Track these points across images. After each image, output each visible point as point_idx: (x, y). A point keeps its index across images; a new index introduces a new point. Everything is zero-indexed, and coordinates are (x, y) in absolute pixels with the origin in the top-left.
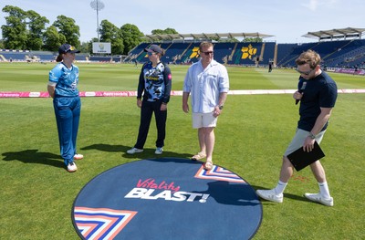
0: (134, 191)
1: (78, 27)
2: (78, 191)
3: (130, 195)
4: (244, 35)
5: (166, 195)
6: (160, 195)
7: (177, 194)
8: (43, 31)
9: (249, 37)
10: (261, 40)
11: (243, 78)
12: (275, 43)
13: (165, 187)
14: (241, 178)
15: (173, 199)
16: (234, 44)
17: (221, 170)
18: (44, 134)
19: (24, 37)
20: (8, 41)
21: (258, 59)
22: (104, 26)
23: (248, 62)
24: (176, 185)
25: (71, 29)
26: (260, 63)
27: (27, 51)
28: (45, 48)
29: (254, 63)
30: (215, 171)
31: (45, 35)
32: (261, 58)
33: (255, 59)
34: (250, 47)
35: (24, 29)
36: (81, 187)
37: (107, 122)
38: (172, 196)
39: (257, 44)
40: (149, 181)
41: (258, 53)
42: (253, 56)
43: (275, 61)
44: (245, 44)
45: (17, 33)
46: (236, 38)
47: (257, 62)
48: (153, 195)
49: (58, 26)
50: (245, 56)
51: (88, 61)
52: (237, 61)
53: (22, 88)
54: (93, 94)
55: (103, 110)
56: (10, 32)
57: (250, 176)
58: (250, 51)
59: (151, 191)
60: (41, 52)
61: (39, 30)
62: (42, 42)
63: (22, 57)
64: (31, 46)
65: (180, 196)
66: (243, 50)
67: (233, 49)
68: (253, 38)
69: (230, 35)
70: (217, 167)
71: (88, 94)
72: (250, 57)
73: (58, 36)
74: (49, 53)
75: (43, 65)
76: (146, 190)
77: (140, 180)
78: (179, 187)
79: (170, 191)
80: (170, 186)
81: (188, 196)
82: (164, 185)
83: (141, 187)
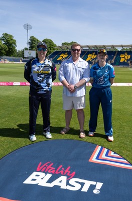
1: (15, 41)
4: (122, 46)
5: (61, 182)
6: (56, 183)
9: (125, 48)
11: (122, 74)
15: (69, 188)
16: (115, 52)
21: (131, 62)
22: (31, 40)
23: (124, 64)
25: (11, 42)
29: (128, 65)
30: (106, 154)
33: (129, 62)
34: (126, 54)
38: (68, 184)
39: (130, 52)
40: (48, 165)
41: (131, 58)
42: (128, 60)
44: (123, 52)
46: (116, 48)
47: (130, 64)
50: (122, 60)
51: (21, 62)
52: (117, 63)
54: (19, 84)
55: (23, 96)
58: (126, 57)
59: (49, 176)
65: (75, 184)
66: (121, 56)
67: (114, 55)
68: (128, 48)
69: (113, 46)
70: (109, 150)
71: (15, 84)
72: (126, 61)
73: (3, 46)
76: (44, 174)
77: (41, 163)
78: (74, 173)
79: (65, 177)
80: (66, 171)
81: (82, 184)
82: (61, 169)
83: (40, 171)
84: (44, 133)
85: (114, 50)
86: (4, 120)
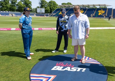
0: (55, 67)
1: (31, 2)
2: (32, 67)
3: (53, 69)
4: (99, 5)
5: (68, 69)
6: (66, 69)
7: (72, 68)
8: (16, 3)
9: (102, 6)
10: (106, 7)
11: (99, 23)
12: (112, 9)
13: (68, 66)
14: (99, 62)
15: (71, 70)
16: (95, 9)
17: (91, 59)
18: (17, 45)
19: (9, 6)
20: (2, 8)
21: (105, 15)
22: (41, 1)
23: (101, 16)
24: (72, 65)
25: (28, 3)
26: (106, 17)
27: (10, 12)
28: (17, 10)
29: (103, 17)
30: (88, 59)
31: (17, 5)
32: (106, 15)
33: (104, 15)
34: (102, 10)
35: (8, 3)
36: (33, 66)
37: (43, 40)
38: (71, 69)
39: (105, 9)
40: (61, 63)
41: (105, 13)
42: (103, 14)
43: (112, 16)
44: (100, 9)
45: (6, 4)
46: (96, 6)
47: (104, 16)
48: (63, 69)
49: (23, 1)
50: (100, 14)
51: (35, 16)
52: (97, 16)
53: (8, 27)
54: (37, 29)
55: (42, 35)
56: (3, 4)
57: (102, 61)
58: (102, 12)
59: (62, 67)
60: (16, 12)
61: (14, 3)
62: (16, 8)
63: (8, 14)
64: (11, 9)
65: (74, 69)
66: (99, 12)
67: (95, 11)
68: (103, 6)
69: (94, 5)
72: (102, 14)
73: (23, 6)
74: (19, 13)
75: (16, 18)
76: (60, 67)
78: (73, 66)
79: (70, 67)
80: (70, 65)
81: (77, 69)
82: (67, 65)
83: (58, 66)
85: (95, 8)
86: (34, 47)
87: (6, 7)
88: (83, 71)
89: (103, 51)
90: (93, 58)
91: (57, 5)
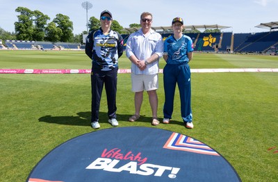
0: (98, 161)
1: (71, 23)
2: (39, 159)
3: (92, 166)
4: (205, 27)
5: (131, 167)
6: (125, 168)
7: (143, 167)
8: (45, 26)
9: (209, 29)
10: (219, 30)
11: (206, 60)
12: (231, 33)
13: (131, 158)
14: (214, 150)
15: (139, 173)
16: (197, 34)
17: (192, 140)
18: (25, 103)
19: (31, 31)
20: (19, 34)
21: (217, 47)
22: (92, 22)
23: (209, 49)
24: (143, 156)
25: (66, 24)
26: (220, 50)
27: (33, 42)
28: (46, 39)
29: (213, 50)
30: (185, 141)
31: (47, 29)
32: (220, 46)
33: (215, 46)
34: (210, 36)
35: (31, 25)
36: (43, 155)
38: (138, 169)
39: (216, 34)
40: (115, 151)
41: (217, 41)
42: (213, 44)
43: (231, 48)
44: (206, 35)
45: (26, 28)
46: (198, 29)
47: (216, 49)
49: (57, 22)
50: (206, 44)
51: (79, 49)
52: (200, 48)
53: (19, 67)
54: (77, 71)
55: (83, 84)
56: (21, 27)
58: (211, 40)
59: (116, 162)
60: (44, 42)
61: (42, 25)
62: (45, 34)
63: (29, 46)
64: (36, 37)
65: (147, 170)
66: (204, 39)
67: (196, 38)
68: (213, 29)
69: (194, 27)
70: (187, 137)
71: (72, 71)
72: (210, 45)
73: (56, 30)
74: (50, 43)
75: (44, 52)
76: (110, 160)
77: (106, 150)
78: (146, 159)
79: (136, 163)
80: (137, 157)
81: (156, 170)
82: (130, 155)
83: (106, 157)
84: (109, 121)
85: (195, 32)
86: (60, 108)
87: (27, 33)
88: (171, 176)
89: (221, 121)
90: (197, 138)
91: (122, 27)
